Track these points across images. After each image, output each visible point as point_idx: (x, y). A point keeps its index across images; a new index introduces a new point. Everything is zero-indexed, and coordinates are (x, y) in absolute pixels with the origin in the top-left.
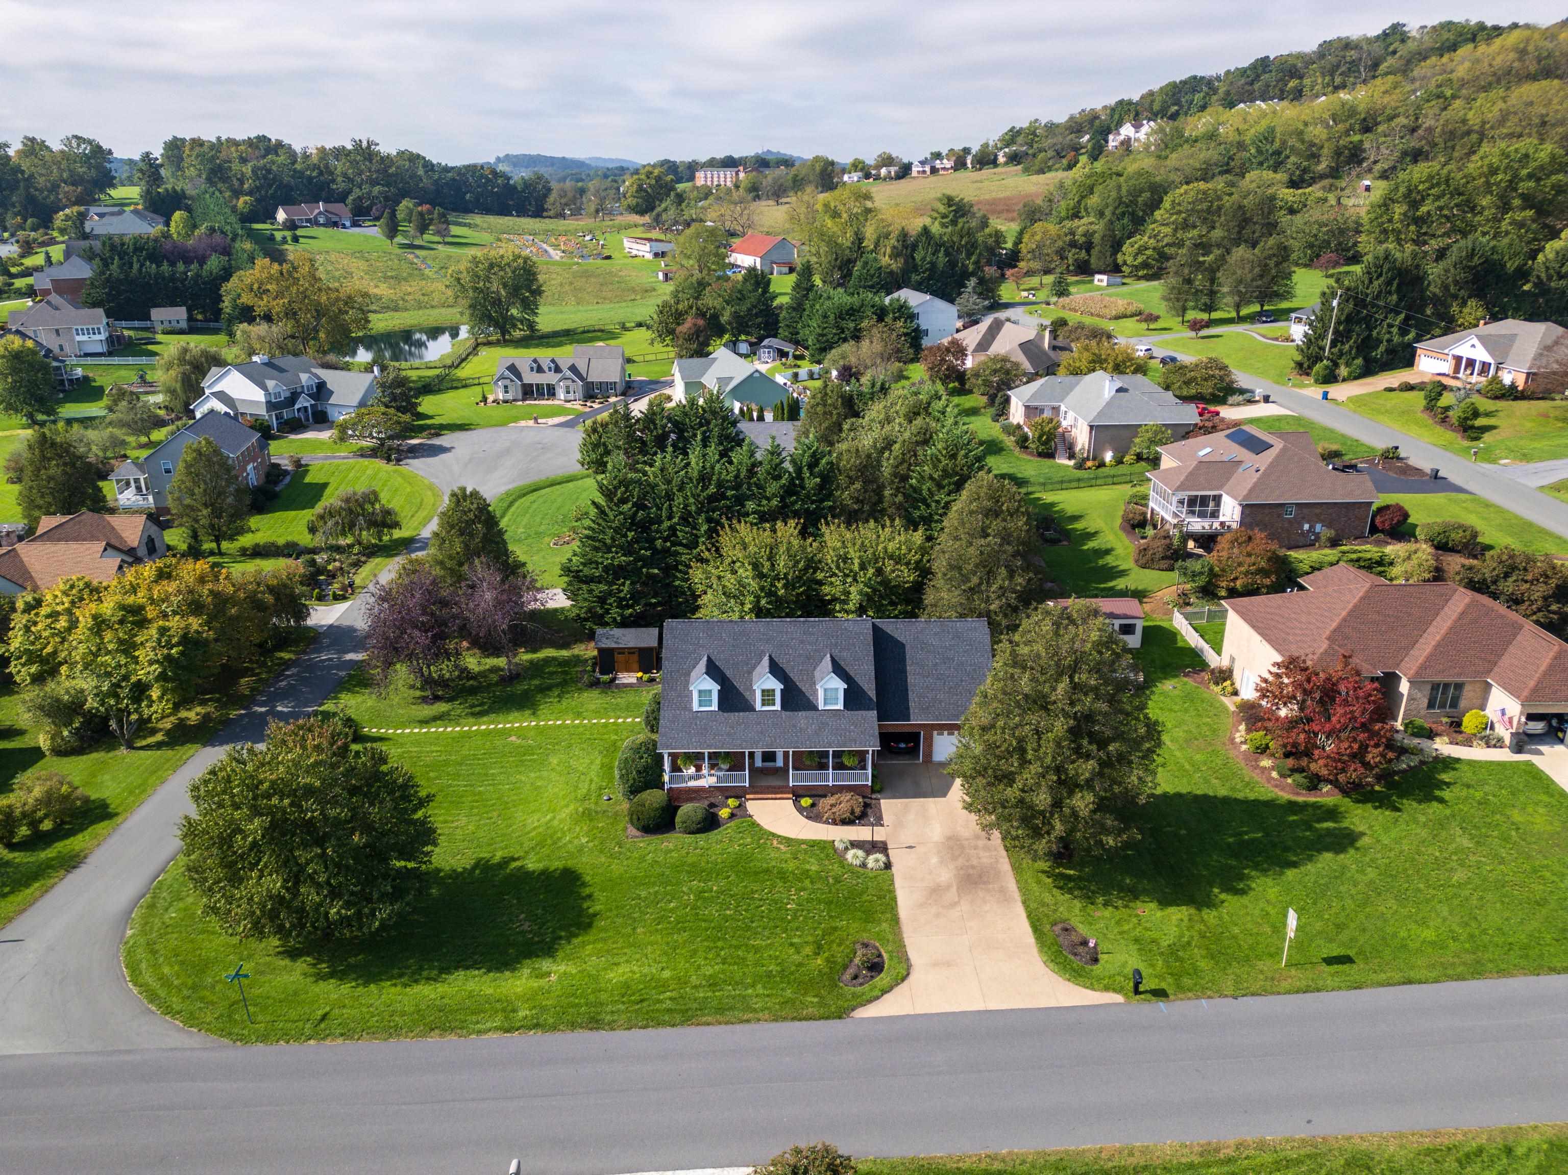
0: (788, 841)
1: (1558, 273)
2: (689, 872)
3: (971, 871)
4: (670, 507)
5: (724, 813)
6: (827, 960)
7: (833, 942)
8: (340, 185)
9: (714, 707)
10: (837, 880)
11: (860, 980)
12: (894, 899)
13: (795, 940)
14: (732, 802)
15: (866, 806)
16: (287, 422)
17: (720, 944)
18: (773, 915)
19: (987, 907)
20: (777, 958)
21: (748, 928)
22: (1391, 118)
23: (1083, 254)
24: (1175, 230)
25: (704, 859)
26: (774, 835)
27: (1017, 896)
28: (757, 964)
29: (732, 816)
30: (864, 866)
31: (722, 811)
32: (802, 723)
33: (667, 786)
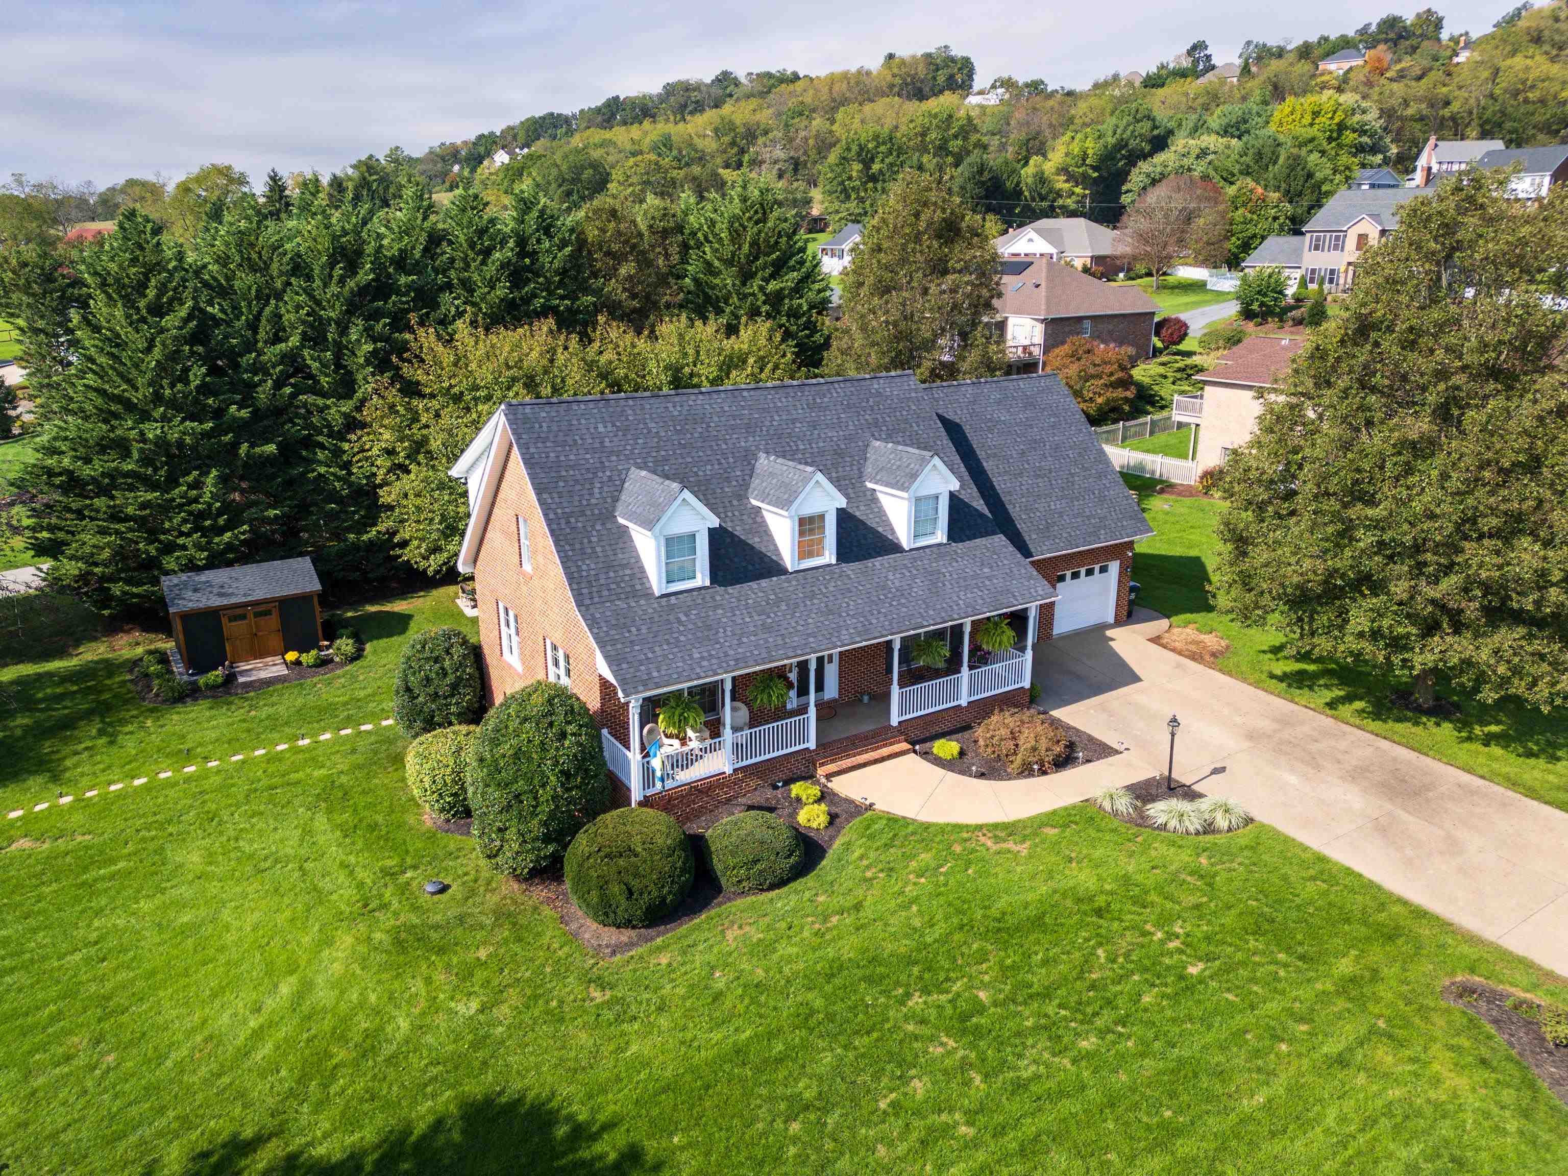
1: (1040, 194)
9: (702, 578)
12: (1352, 872)
14: (805, 791)
22: (766, 133)
29: (832, 818)
30: (1209, 829)
31: (802, 817)
32: (894, 580)
33: (636, 795)
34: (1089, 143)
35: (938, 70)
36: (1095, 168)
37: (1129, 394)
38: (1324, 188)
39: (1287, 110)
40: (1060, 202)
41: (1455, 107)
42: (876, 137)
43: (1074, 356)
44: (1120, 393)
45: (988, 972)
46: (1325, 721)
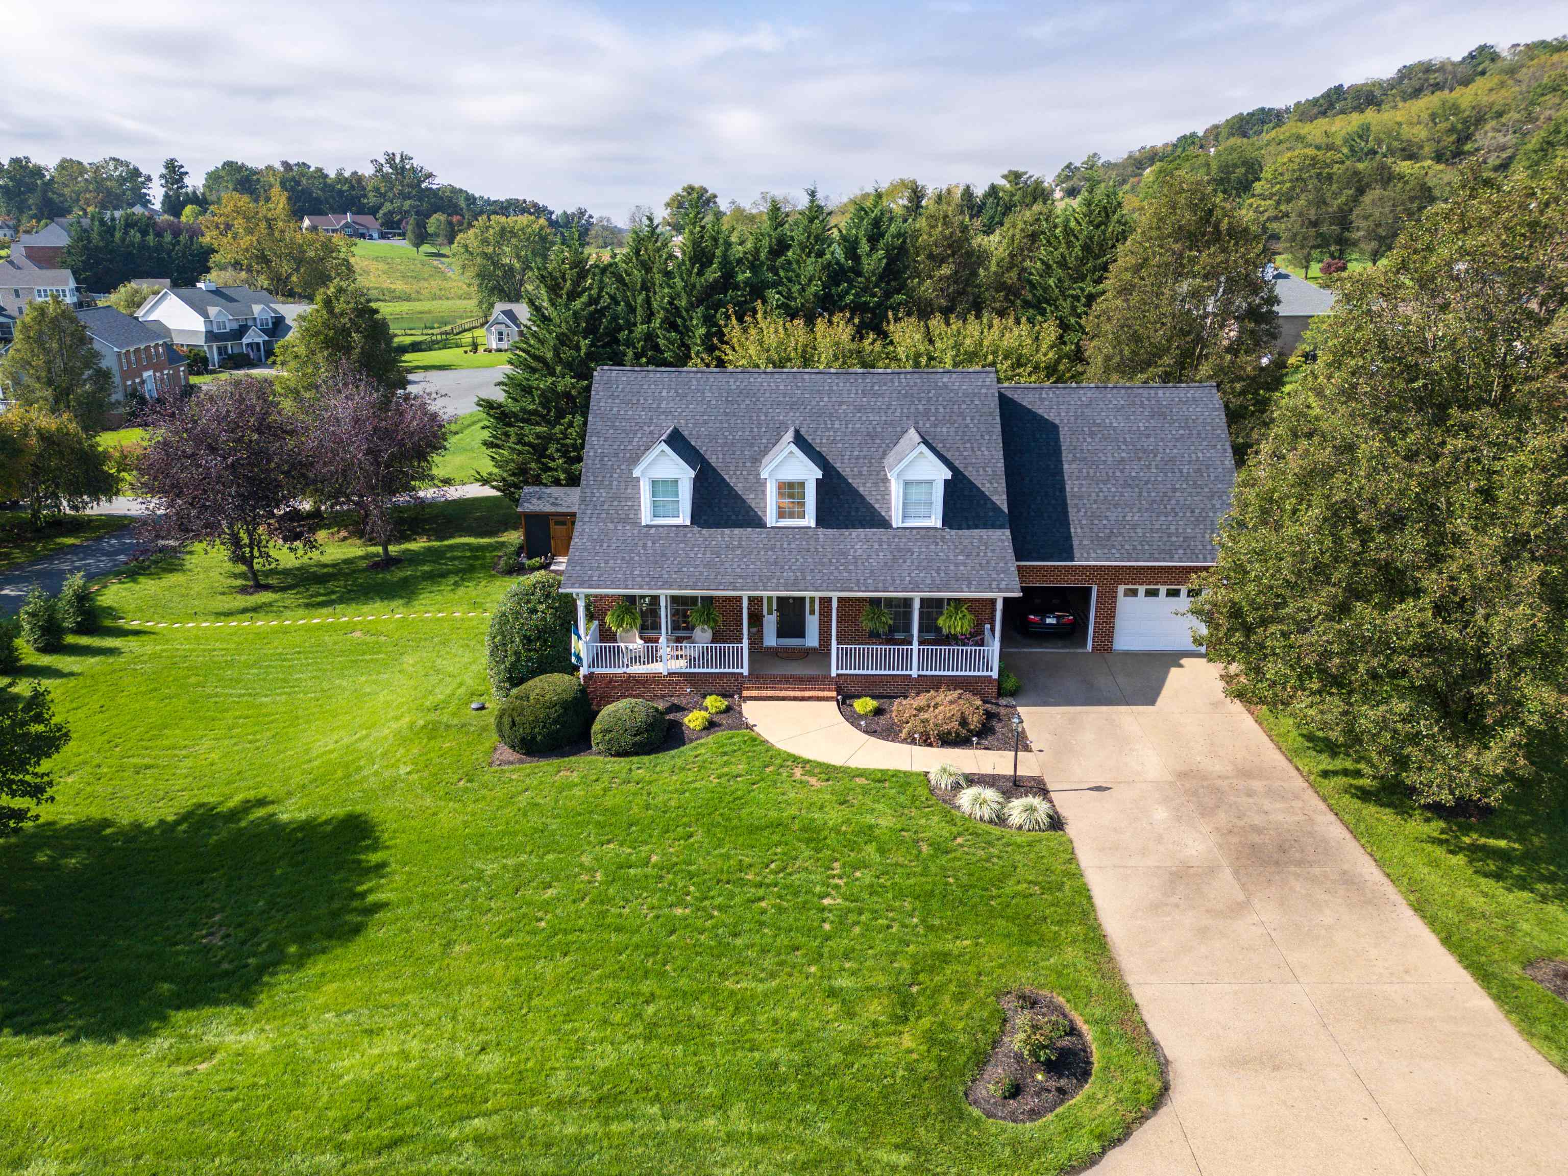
0: (828, 772)
2: (600, 825)
3: (1256, 838)
4: (648, 301)
5: (694, 720)
6: (930, 1038)
7: (939, 989)
8: (372, 199)
9: (684, 518)
10: (940, 849)
11: (1029, 1102)
12: (1084, 892)
13: (843, 982)
14: (713, 702)
15: (990, 715)
16: (231, 357)
17: (646, 987)
18: (788, 920)
19: (1328, 917)
20: (793, 1026)
21: (721, 949)
22: (1500, 115)
24: (1278, 203)
25: (640, 800)
26: (796, 759)
27: (1390, 890)
28: (737, 1043)
29: (711, 726)
30: (1002, 821)
31: (688, 718)
33: (584, 670)
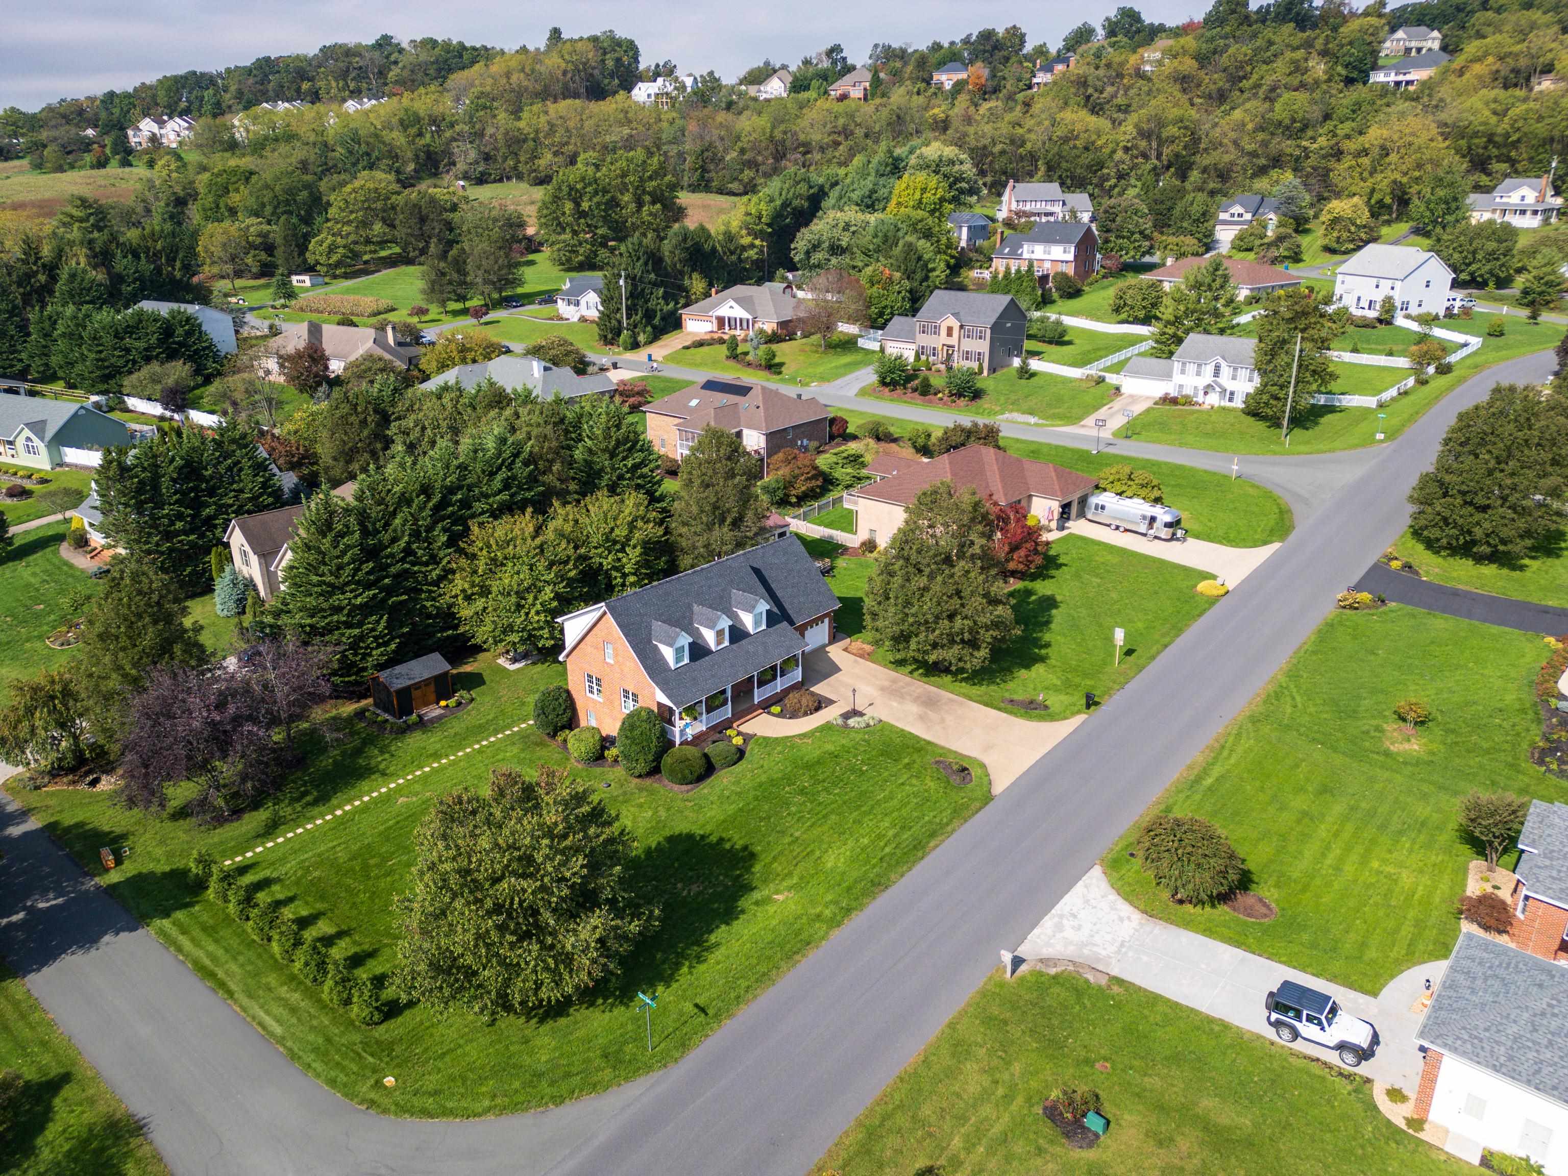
0: (805, 736)
5: (738, 741)
9: (687, 660)
12: (911, 733)
14: (730, 733)
23: (263, 256)
26: (789, 737)
29: (745, 740)
30: (868, 726)
31: (734, 741)
32: (751, 648)
33: (678, 742)
34: (763, 206)
35: (605, 53)
36: (769, 225)
37: (819, 483)
38: (930, 266)
39: (904, 186)
40: (746, 255)
41: (1029, 146)
42: (583, 179)
43: (788, 462)
44: (814, 483)
45: (806, 778)
46: (908, 679)
